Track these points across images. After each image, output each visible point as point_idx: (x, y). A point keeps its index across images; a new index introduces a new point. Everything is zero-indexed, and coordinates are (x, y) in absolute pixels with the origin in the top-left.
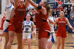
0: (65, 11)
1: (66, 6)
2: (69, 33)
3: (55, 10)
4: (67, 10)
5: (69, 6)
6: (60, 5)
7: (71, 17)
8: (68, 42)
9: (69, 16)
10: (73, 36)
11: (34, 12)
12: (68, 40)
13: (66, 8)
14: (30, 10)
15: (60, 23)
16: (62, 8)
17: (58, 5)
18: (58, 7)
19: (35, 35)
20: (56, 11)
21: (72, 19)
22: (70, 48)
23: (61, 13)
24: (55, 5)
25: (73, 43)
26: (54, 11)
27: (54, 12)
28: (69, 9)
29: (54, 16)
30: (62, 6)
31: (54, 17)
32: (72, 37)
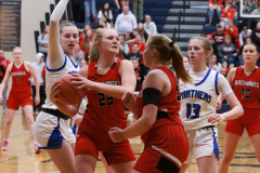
0: (244, 40)
5: (259, 25)
8: (253, 149)
14: (121, 38)
15: (239, 86)
20: (213, 41)
23: (246, 51)
28: (259, 35)
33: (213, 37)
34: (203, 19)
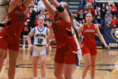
0: (97, 12)
1: (99, 5)
2: (103, 48)
3: (81, 11)
4: (101, 11)
5: (104, 5)
6: (89, 3)
7: (107, 23)
8: (101, 62)
9: (104, 21)
10: (110, 54)
11: (47, 14)
12: (102, 59)
13: (99, 8)
14: (41, 12)
15: (87, 33)
16: (92, 9)
17: (86, 4)
18: (86, 6)
19: (50, 52)
20: (83, 13)
21: (108, 26)
22: (106, 73)
24: (80, 4)
25: (109, 65)
26: (80, 13)
27: (80, 15)
28: (104, 10)
29: (80, 21)
30: (92, 5)
31: (80, 23)
32: (108, 55)
33: (83, 11)
34: (79, 3)
